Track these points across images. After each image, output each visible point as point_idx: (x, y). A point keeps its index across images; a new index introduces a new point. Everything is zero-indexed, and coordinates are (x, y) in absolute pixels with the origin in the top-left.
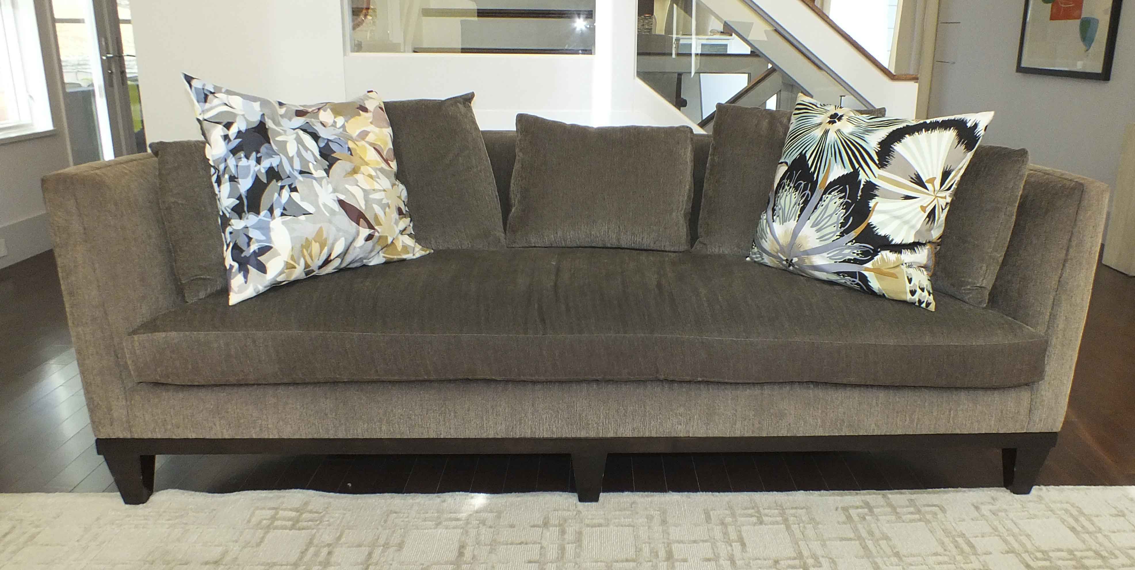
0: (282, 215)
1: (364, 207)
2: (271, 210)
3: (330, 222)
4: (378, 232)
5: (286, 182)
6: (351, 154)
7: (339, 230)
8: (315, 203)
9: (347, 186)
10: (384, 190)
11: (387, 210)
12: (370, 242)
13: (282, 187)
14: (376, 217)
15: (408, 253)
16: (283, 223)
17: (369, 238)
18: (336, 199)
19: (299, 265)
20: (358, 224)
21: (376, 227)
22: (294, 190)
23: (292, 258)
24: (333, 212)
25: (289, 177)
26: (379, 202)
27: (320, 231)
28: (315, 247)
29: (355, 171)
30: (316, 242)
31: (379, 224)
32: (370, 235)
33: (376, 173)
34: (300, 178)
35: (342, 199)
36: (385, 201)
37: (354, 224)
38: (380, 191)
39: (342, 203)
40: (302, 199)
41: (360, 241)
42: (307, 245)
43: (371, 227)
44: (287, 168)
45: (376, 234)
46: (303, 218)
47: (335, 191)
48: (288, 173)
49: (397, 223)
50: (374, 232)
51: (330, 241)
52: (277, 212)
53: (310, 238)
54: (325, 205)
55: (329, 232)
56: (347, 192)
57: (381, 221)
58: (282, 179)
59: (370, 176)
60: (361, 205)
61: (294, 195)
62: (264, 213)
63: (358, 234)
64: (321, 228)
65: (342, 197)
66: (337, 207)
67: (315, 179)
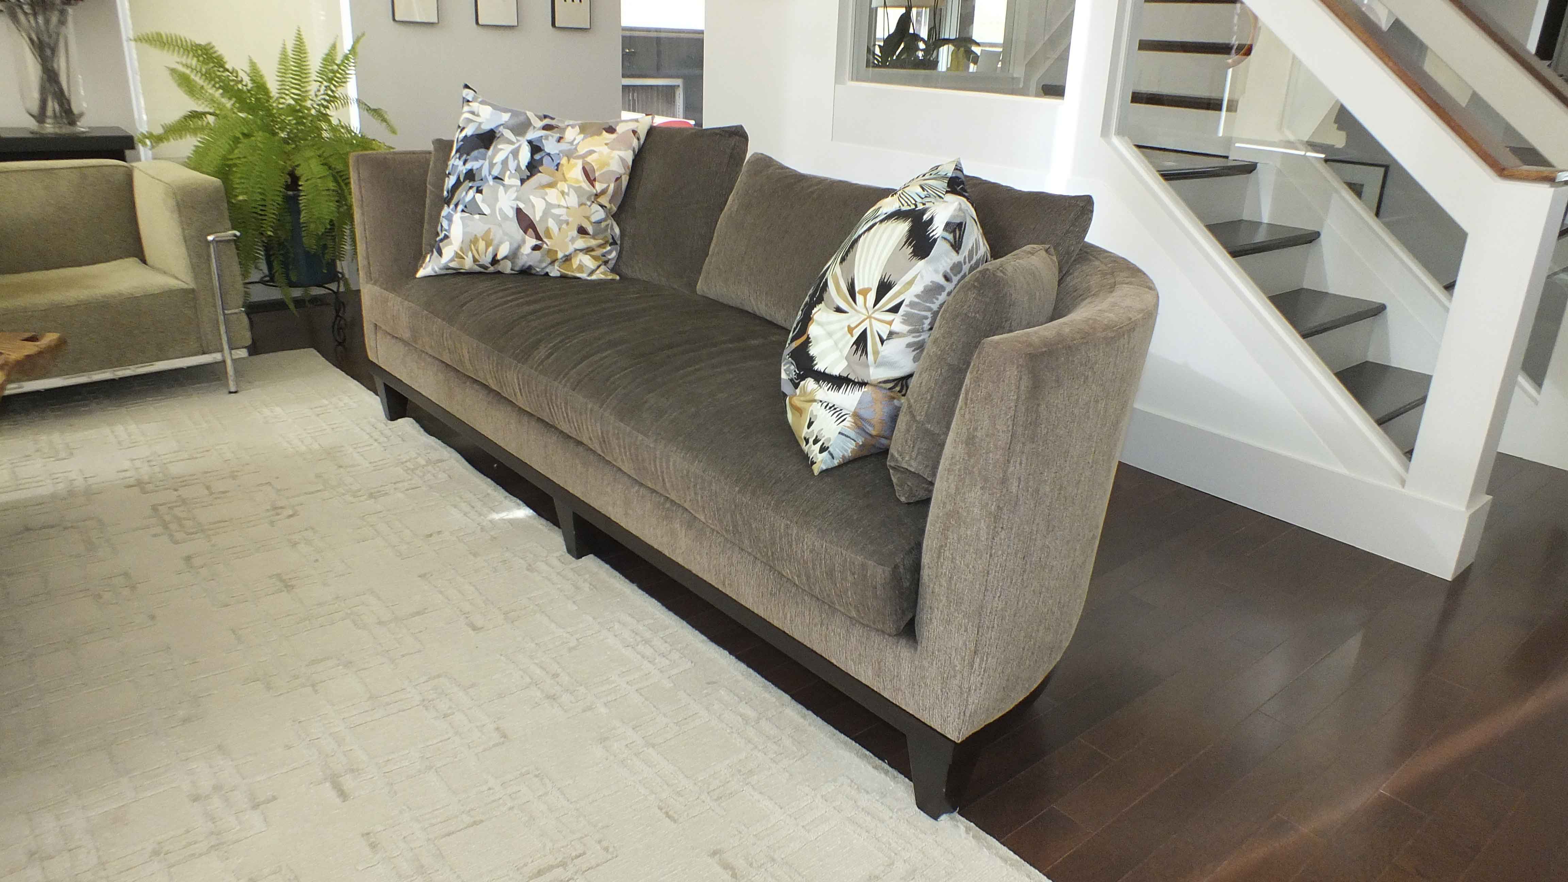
0: (463, 211)
1: (538, 219)
2: (456, 205)
3: (500, 226)
4: (547, 245)
5: (477, 183)
6: (557, 170)
7: (505, 234)
8: (492, 207)
9: (531, 197)
10: (567, 208)
11: (564, 226)
12: (537, 253)
13: (471, 188)
14: (548, 232)
15: (582, 272)
16: (461, 218)
17: (536, 248)
18: (515, 206)
19: (467, 256)
20: (525, 232)
21: (545, 240)
22: (479, 191)
23: (461, 249)
24: (505, 217)
25: (482, 180)
26: (557, 218)
27: (488, 231)
28: (482, 245)
29: (551, 185)
30: (483, 240)
31: (550, 237)
32: (536, 245)
33: (569, 190)
34: (491, 182)
35: (521, 207)
36: (564, 218)
37: (521, 231)
38: (564, 207)
39: (519, 211)
40: (483, 201)
41: (526, 250)
42: (474, 241)
43: (538, 237)
44: (485, 172)
45: (545, 246)
46: (477, 217)
47: (517, 199)
48: (483, 175)
49: (573, 240)
50: (542, 244)
51: (495, 242)
52: (460, 207)
53: (478, 236)
54: (500, 210)
55: (497, 234)
56: (528, 202)
57: (552, 235)
58: (474, 180)
59: (563, 193)
60: (536, 216)
61: (478, 196)
62: (452, 206)
63: (524, 241)
64: (490, 229)
65: (522, 206)
66: (512, 214)
67: (504, 185)
